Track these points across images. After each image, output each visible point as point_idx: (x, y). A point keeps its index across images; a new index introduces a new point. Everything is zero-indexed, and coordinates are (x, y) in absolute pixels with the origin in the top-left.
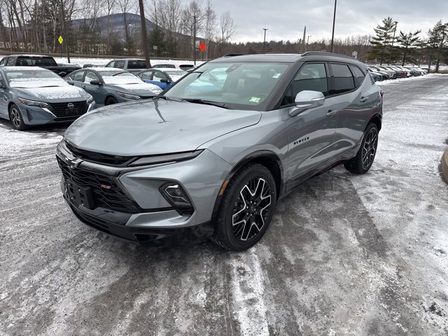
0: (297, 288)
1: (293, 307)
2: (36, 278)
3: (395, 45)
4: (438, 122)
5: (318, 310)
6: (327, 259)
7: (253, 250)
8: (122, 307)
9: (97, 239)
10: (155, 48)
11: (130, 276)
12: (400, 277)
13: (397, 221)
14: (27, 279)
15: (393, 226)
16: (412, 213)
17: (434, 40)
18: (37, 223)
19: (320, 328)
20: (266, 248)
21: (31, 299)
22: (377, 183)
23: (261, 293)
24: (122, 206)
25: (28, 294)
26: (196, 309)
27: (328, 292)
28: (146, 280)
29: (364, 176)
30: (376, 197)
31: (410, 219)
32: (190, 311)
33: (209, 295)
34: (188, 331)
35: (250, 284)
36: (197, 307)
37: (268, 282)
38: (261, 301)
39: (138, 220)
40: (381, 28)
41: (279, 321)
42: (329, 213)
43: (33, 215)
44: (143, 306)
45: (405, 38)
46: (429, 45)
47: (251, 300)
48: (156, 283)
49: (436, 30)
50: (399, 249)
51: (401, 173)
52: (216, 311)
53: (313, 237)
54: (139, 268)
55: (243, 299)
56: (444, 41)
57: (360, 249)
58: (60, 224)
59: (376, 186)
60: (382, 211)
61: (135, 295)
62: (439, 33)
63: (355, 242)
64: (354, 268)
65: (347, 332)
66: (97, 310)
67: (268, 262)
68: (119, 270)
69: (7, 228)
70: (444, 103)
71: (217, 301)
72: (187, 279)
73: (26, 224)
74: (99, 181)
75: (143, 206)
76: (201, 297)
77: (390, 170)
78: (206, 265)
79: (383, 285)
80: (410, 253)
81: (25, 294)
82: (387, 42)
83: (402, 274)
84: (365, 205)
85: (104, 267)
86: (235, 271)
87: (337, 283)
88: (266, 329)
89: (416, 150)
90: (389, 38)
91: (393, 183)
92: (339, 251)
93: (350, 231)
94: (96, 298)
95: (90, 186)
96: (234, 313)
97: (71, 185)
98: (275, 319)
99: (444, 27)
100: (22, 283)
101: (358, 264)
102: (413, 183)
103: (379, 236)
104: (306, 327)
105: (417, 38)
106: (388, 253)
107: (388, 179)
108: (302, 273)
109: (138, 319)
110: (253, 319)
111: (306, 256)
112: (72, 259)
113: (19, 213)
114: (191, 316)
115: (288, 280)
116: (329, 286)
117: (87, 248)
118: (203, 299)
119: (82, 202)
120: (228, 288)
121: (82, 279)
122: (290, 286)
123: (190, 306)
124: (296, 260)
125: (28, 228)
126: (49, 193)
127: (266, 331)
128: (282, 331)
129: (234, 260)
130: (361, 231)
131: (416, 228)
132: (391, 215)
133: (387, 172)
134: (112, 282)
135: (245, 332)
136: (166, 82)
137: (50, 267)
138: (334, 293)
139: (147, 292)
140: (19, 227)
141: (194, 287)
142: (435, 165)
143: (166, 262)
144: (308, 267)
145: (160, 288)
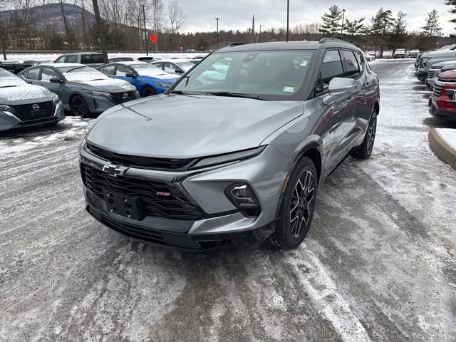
0: (366, 278)
1: (372, 297)
2: (85, 304)
3: (340, 32)
4: (407, 105)
5: (397, 298)
6: (378, 246)
7: (303, 245)
8: (201, 323)
11: (191, 288)
12: (452, 255)
13: (421, 201)
14: (76, 308)
15: (420, 206)
16: (430, 193)
17: (377, 26)
18: (53, 243)
19: (407, 315)
20: (315, 242)
21: (93, 329)
22: (384, 167)
23: (335, 288)
24: (182, 213)
25: (86, 323)
26: (279, 313)
27: (397, 279)
28: (210, 290)
29: (368, 161)
30: (390, 180)
31: (432, 199)
32: (275, 316)
33: (284, 297)
34: (283, 338)
35: (320, 281)
36: (279, 312)
37: (335, 276)
38: (339, 296)
39: (200, 228)
40: (328, 16)
42: (356, 200)
43: (43, 234)
44: (222, 319)
45: (350, 25)
46: (373, 32)
47: (329, 296)
48: (223, 292)
49: (379, 18)
50: (437, 228)
51: (399, 154)
52: (302, 313)
53: (354, 226)
54: (196, 277)
55: (321, 297)
56: (386, 27)
57: (403, 233)
58: (81, 240)
59: (384, 170)
60: (402, 193)
61: (208, 308)
62: (381, 20)
63: (395, 226)
64: (407, 252)
65: (434, 316)
66: (175, 329)
67: (325, 256)
68: (176, 283)
69: (20, 251)
70: (403, 86)
71: (297, 302)
72: (253, 284)
73: (41, 244)
74: (154, 188)
76: (277, 300)
77: (389, 153)
78: (265, 267)
79: (442, 265)
80: (449, 231)
81: (82, 324)
82: (335, 30)
83: (452, 251)
84: (385, 189)
85: (158, 283)
86: (297, 269)
87: (400, 268)
88: (359, 324)
89: (401, 132)
90: (336, 25)
91: (398, 166)
92: (385, 237)
93: (385, 216)
94: (167, 317)
95: (139, 195)
96: (319, 312)
97: (111, 195)
98: (362, 313)
99: (385, 14)
100: (72, 312)
101: (409, 247)
102: (415, 164)
103: (412, 219)
104: (395, 317)
105: (361, 26)
106: (429, 233)
107: (391, 162)
108: (363, 263)
109: (224, 334)
110: (341, 316)
111: (357, 246)
112: (116, 278)
113: (26, 232)
114: (278, 322)
115: (353, 272)
116: (394, 272)
117: (127, 264)
118: (281, 302)
119: (128, 213)
120: (299, 288)
121: (140, 298)
122: (358, 278)
123: (271, 311)
124: (350, 250)
125: (45, 248)
126: (49, 207)
127: (361, 325)
128: (374, 324)
129: (291, 258)
130: (395, 215)
131: (441, 207)
132: (412, 197)
133: (387, 155)
134: (175, 297)
135: (341, 331)
136: (132, 76)
137: (95, 290)
138: (402, 279)
139: (219, 303)
140: (34, 249)
141: (266, 291)
142: (426, 145)
143: (222, 268)
144: (364, 256)
145: (231, 297)
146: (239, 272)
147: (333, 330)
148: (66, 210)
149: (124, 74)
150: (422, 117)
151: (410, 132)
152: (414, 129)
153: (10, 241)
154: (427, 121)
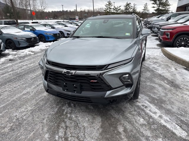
0: (169, 107)
1: (175, 114)
2: (61, 134)
3: (113, 11)
5: (184, 113)
6: (166, 94)
7: (140, 97)
8: (117, 135)
9: (71, 108)
10: (8, 14)
11: (104, 120)
13: (172, 76)
14: (57, 136)
15: (173, 78)
16: (173, 72)
17: (126, 9)
20: (143, 95)
23: (160, 112)
27: (180, 106)
28: (113, 120)
29: (145, 61)
30: (157, 68)
32: (144, 127)
33: (144, 119)
34: (152, 135)
35: (153, 110)
36: (145, 125)
37: (158, 108)
38: (163, 116)
39: (111, 93)
40: (107, 5)
41: (177, 121)
42: (149, 77)
43: (22, 105)
44: (124, 131)
45: (116, 9)
46: (125, 11)
47: (160, 116)
49: (126, 6)
50: (182, 85)
51: (154, 58)
52: (154, 124)
53: (154, 87)
55: (157, 117)
56: (130, 9)
57: (172, 88)
58: (43, 106)
59: (153, 64)
60: (164, 73)
61: (116, 128)
62: (127, 6)
63: (168, 86)
64: (178, 95)
66: (107, 139)
67: (150, 100)
68: (97, 119)
69: (15, 114)
71: (149, 120)
72: (129, 115)
75: (113, 87)
76: (142, 120)
77: (151, 58)
78: (130, 108)
82: (110, 10)
84: (157, 72)
85: (89, 120)
86: (142, 107)
87: (178, 102)
90: (110, 9)
91: (157, 63)
92: (167, 90)
93: (163, 82)
94: (101, 134)
95: (81, 82)
96: (160, 123)
98: (175, 121)
99: (129, 4)
100: (57, 139)
101: (177, 93)
102: (162, 61)
103: (172, 82)
104: (187, 120)
105: (120, 9)
106: (181, 87)
107: (153, 61)
108: (165, 101)
109: (128, 137)
110: (168, 123)
111: (159, 95)
112: (69, 120)
113: (13, 105)
114: (147, 129)
115: (163, 105)
116: (177, 104)
117: (70, 113)
118: (144, 121)
119: (75, 91)
120: (147, 114)
121: (85, 128)
122: (166, 107)
123: (142, 125)
124: (158, 97)
125: (27, 111)
126: (18, 92)
127: (177, 126)
128: (181, 124)
129: (138, 103)
130: (166, 81)
131: (180, 77)
132: (168, 74)
133: (150, 59)
134: (100, 125)
135: (171, 129)
136: (33, 30)
137: (62, 127)
138: (182, 106)
139: (119, 125)
140: (21, 112)
141: (135, 117)
142: (162, 54)
143: (113, 110)
144: (164, 98)
145: (122, 122)
146: (120, 111)
147: (168, 129)
148: (27, 93)
149: (29, 30)
150: (155, 44)
151: (154, 50)
152: (155, 48)
153: (7, 110)
154: (158, 45)
